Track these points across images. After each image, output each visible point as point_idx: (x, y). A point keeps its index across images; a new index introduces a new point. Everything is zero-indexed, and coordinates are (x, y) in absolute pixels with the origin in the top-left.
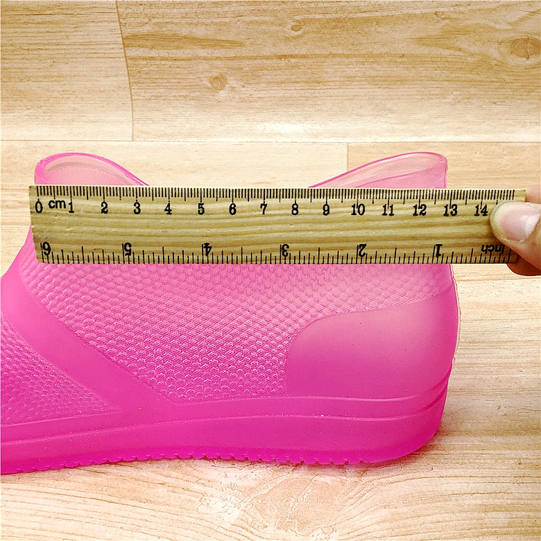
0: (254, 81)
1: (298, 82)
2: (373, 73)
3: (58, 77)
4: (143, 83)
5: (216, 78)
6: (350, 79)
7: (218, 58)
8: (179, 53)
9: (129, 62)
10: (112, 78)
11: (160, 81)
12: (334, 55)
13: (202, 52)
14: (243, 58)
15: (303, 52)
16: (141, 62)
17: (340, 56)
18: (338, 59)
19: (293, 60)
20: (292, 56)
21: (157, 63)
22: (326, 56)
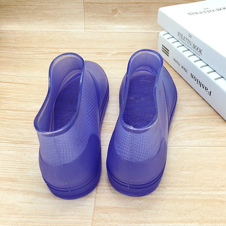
0: (127, 11)
1: (142, 12)
3: (59, 9)
4: (89, 11)
5: (114, 10)
7: (115, 3)
8: (102, 1)
9: (85, 4)
10: (79, 10)
11: (95, 11)
13: (110, 1)
14: (124, 3)
15: (144, 1)
16: (89, 4)
17: (157, 3)
20: (141, 3)
21: (94, 4)
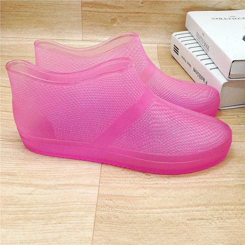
1: (141, 22)
2: (167, 20)
4: (87, 20)
5: (113, 19)
6: (159, 21)
7: (114, 12)
8: (101, 10)
9: (83, 12)
10: (76, 18)
11: (93, 19)
12: (154, 13)
13: (109, 10)
14: (124, 13)
15: (144, 11)
16: (87, 12)
17: (156, 13)
18: (156, 15)
19: (140, 14)
21: (93, 13)
22: (152, 13)
